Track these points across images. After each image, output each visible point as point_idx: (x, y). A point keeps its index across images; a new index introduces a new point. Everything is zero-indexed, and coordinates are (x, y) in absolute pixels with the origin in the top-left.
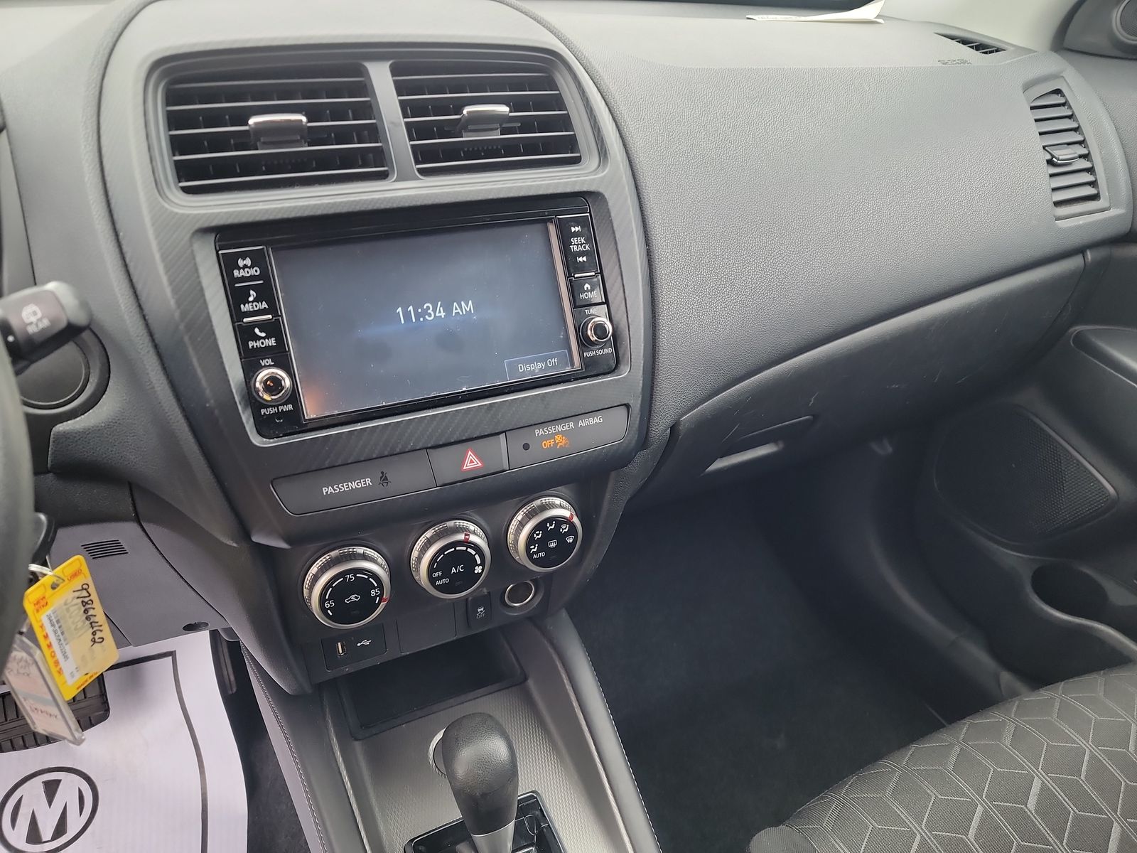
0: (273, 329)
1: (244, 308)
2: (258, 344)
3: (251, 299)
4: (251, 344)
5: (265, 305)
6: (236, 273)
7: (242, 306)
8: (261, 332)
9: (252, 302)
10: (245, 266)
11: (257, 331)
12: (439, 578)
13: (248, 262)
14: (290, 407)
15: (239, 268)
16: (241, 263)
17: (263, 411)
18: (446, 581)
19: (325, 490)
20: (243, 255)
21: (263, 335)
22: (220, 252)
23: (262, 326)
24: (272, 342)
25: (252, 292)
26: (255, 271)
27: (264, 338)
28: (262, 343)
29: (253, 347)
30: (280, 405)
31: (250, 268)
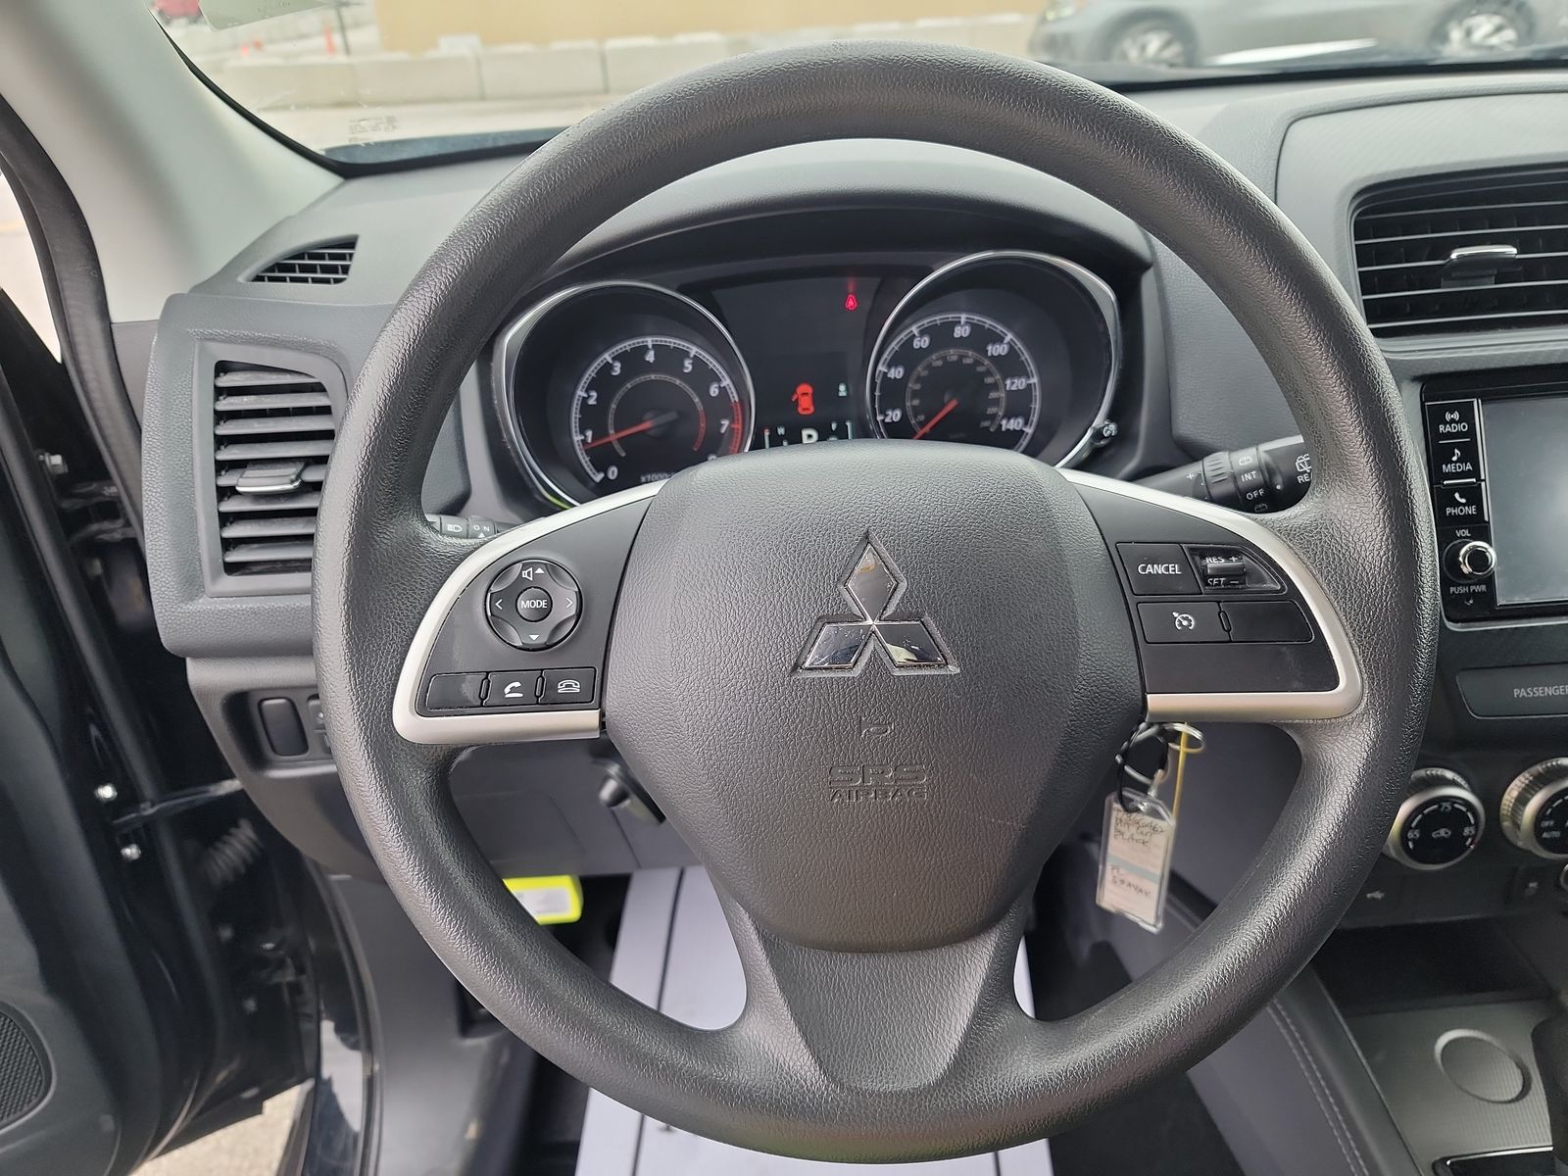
0: (1474, 495)
1: (1446, 469)
2: (1457, 511)
3: (1455, 459)
4: (1449, 510)
5: (1469, 467)
6: (1441, 428)
7: (1444, 466)
8: (1461, 497)
9: (1456, 462)
10: (1453, 421)
11: (1457, 495)
12: (1549, 829)
13: (1456, 416)
14: (1483, 588)
15: (1445, 423)
16: (1448, 416)
17: (1452, 589)
18: (1556, 834)
19: (1516, 692)
20: (1451, 409)
21: (1463, 501)
22: (1427, 404)
23: (1465, 490)
24: (1472, 510)
25: (1456, 451)
26: (1463, 427)
27: (1464, 505)
28: (1462, 511)
29: (1450, 514)
30: (1473, 585)
31: (1457, 423)
